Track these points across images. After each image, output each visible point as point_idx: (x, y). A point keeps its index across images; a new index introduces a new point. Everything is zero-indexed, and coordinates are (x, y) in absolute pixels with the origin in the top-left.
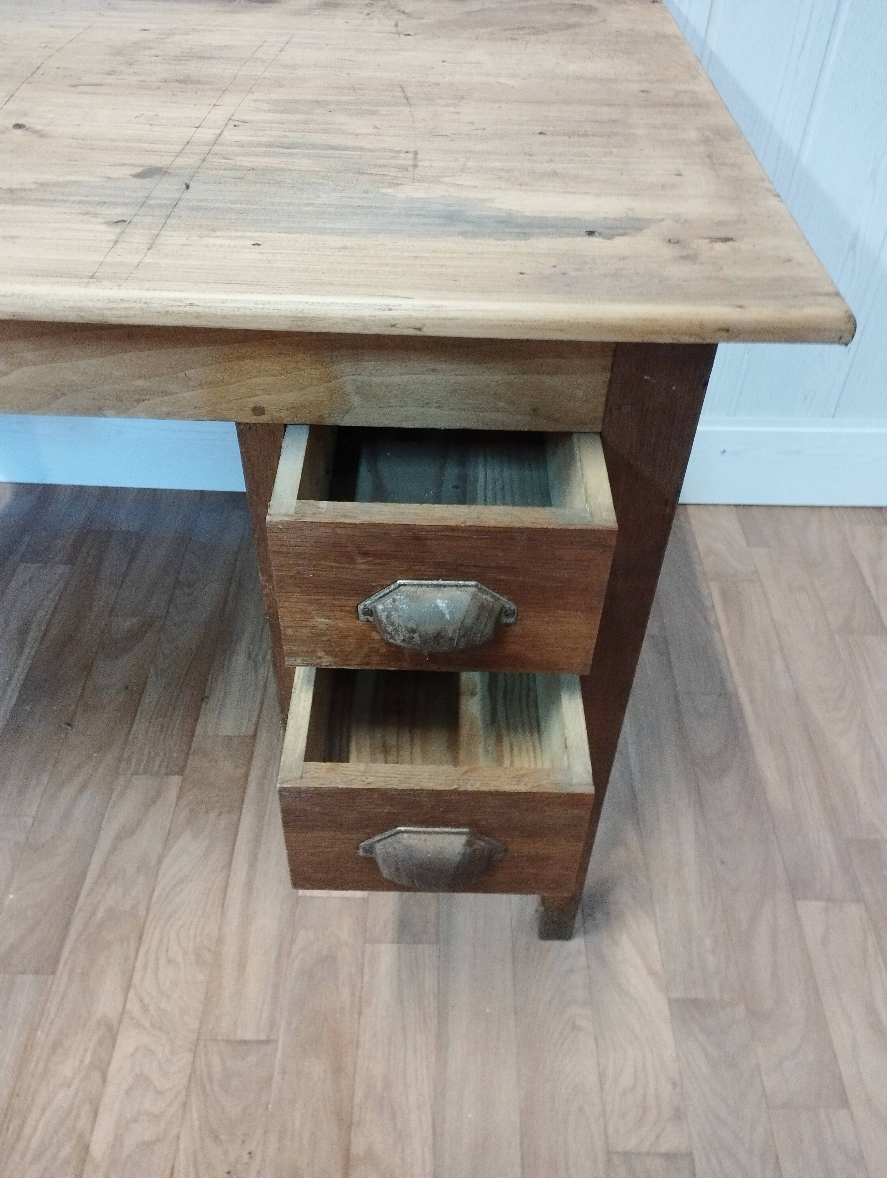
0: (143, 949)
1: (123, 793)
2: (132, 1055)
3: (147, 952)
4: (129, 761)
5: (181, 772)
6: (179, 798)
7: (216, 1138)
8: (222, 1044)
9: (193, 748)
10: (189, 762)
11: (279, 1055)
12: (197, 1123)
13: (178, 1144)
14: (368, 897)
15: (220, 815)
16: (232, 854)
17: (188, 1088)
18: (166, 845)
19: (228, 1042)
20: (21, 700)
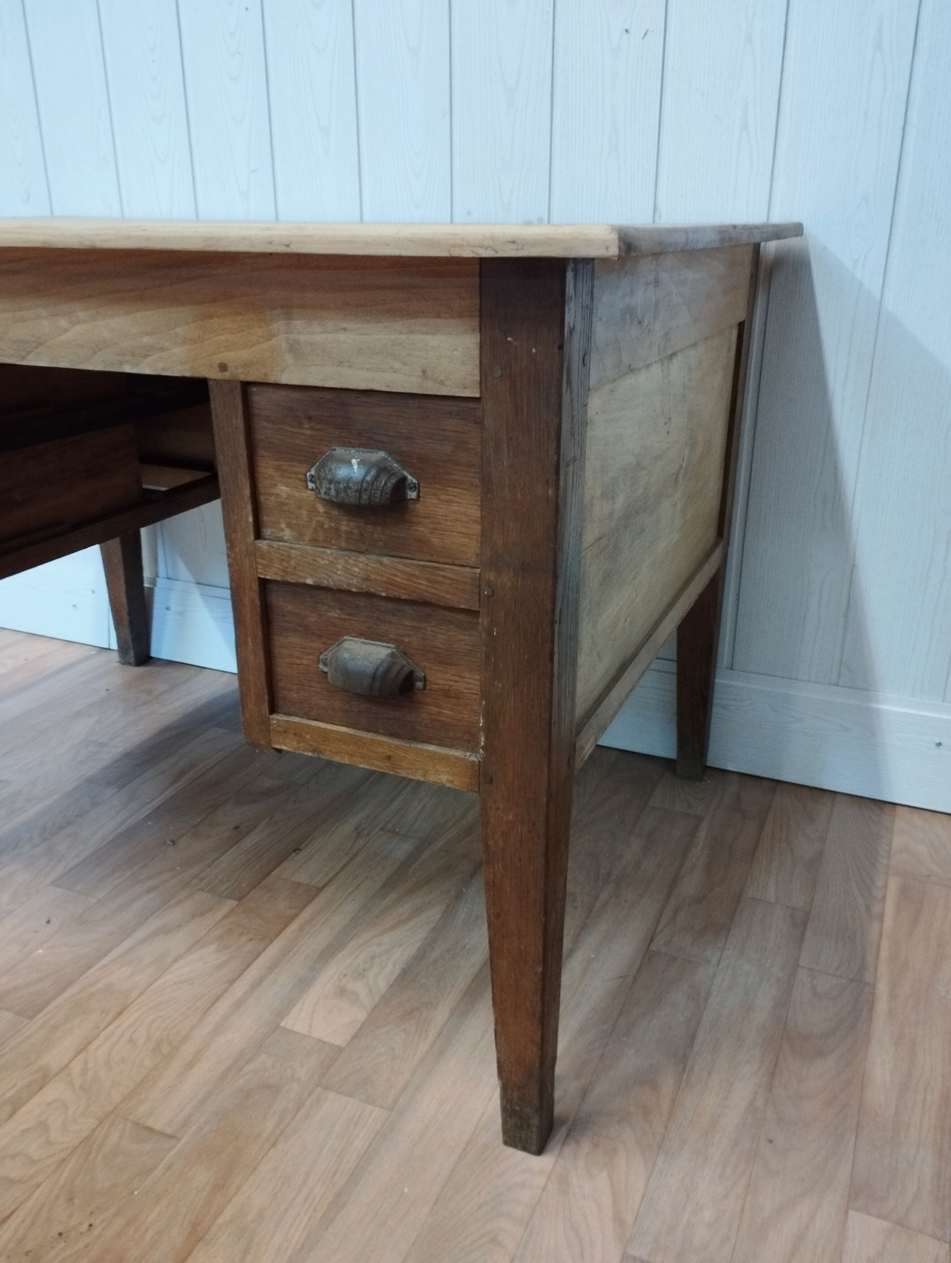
0: (115, 1024)
1: (179, 902)
2: (49, 1104)
3: (119, 1026)
4: (202, 880)
5: (240, 899)
6: (225, 917)
7: (71, 1200)
8: (129, 1125)
9: (263, 883)
10: (252, 893)
11: (173, 1152)
12: (62, 1181)
13: (34, 1191)
14: (344, 1048)
15: (251, 940)
16: (241, 974)
17: (75, 1149)
18: (189, 950)
19: (136, 1124)
20: (148, 818)
